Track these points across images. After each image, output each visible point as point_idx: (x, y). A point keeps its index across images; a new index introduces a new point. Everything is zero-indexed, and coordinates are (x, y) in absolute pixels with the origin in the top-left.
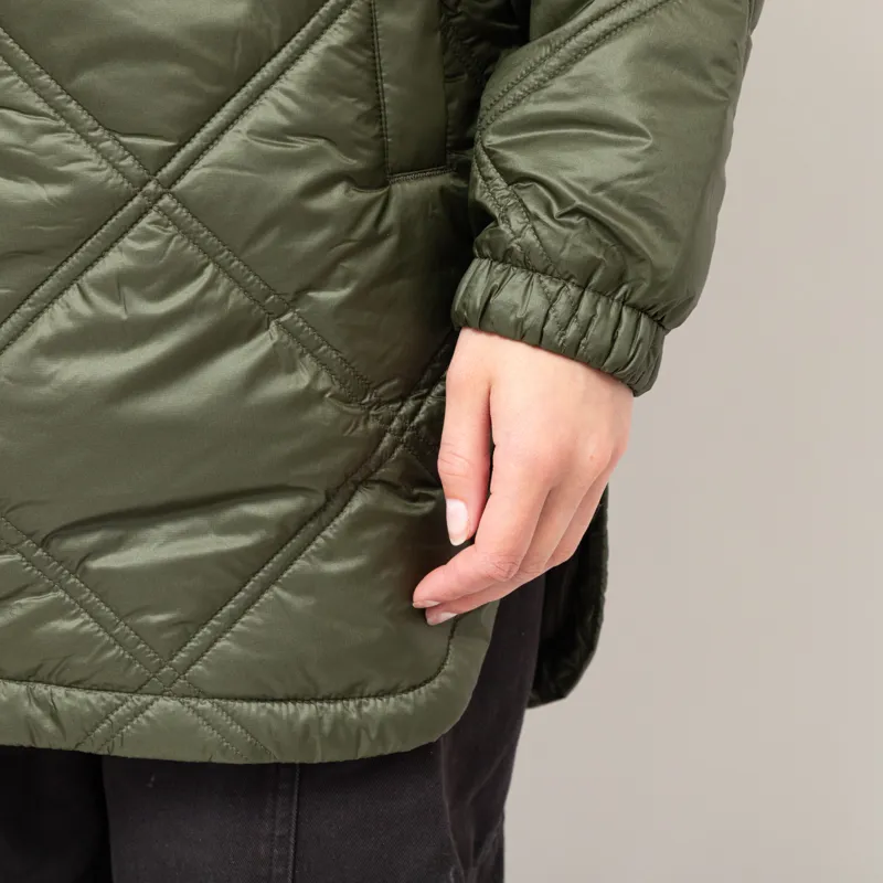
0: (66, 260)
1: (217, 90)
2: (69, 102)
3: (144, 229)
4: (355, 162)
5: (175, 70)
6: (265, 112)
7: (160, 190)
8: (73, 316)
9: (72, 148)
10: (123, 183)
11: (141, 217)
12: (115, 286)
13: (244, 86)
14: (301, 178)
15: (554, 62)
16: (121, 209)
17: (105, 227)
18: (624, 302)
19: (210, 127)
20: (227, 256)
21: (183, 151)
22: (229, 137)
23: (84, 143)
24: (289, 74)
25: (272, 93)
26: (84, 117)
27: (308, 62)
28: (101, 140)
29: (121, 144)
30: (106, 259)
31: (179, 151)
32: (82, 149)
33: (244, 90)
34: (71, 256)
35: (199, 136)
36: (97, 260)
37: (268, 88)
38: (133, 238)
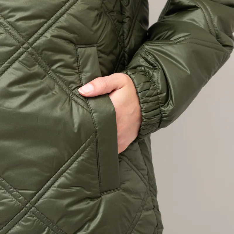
0: (2, 228)
1: (48, 174)
2: (3, 181)
3: (26, 218)
4: (90, 193)
5: (35, 170)
6: (62, 180)
7: (31, 206)
9: (4, 195)
10: (20, 204)
11: (25, 214)
13: (56, 173)
16: (19, 212)
17: (15, 218)
19: (46, 186)
20: (52, 224)
21: (38, 194)
22: (52, 188)
23: (7, 193)
24: (70, 168)
25: (65, 174)
26: (8, 185)
27: (74, 165)
28: (13, 191)
29: (19, 193)
30: (15, 228)
31: (37, 194)
32: (7, 195)
33: (56, 174)
34: (4, 227)
35: (43, 189)
36: (12, 228)
38: (23, 221)
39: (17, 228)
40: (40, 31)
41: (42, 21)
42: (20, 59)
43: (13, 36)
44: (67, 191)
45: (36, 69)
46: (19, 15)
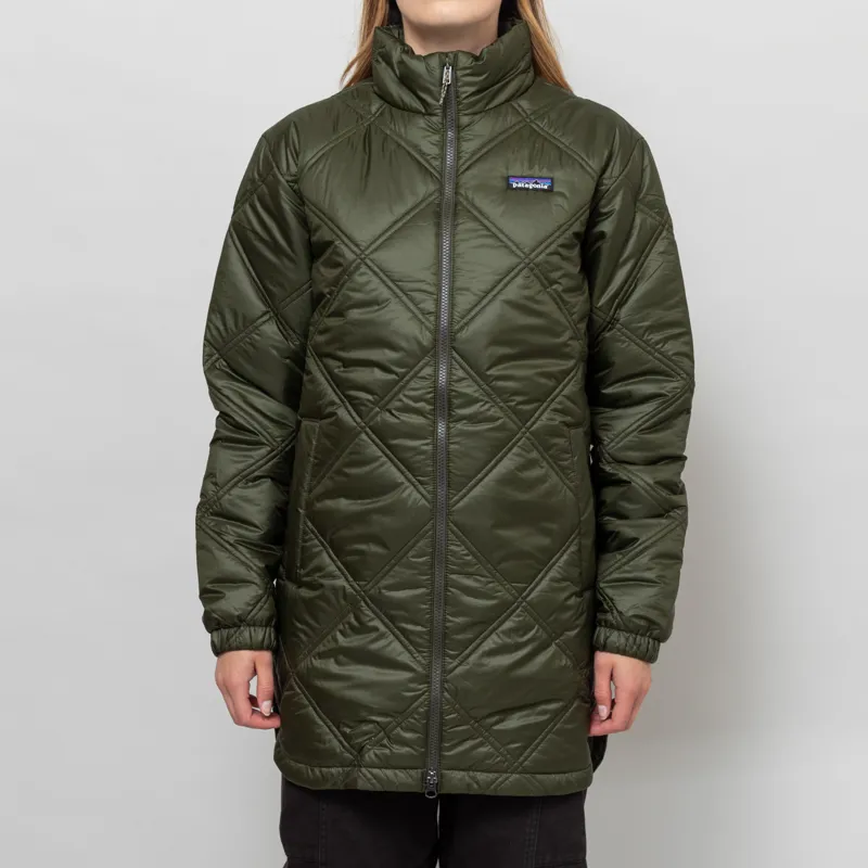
2: (497, 573)
3: (518, 613)
6: (553, 574)
7: (523, 600)
8: (494, 643)
9: (498, 588)
10: (512, 598)
11: (517, 609)
12: (508, 633)
13: (547, 565)
14: (566, 594)
15: (624, 560)
16: (511, 607)
17: (506, 613)
18: (649, 637)
19: (537, 580)
20: (542, 622)
22: (543, 582)
23: (501, 586)
24: (560, 561)
25: (555, 568)
26: (501, 577)
27: (565, 557)
28: (506, 585)
29: (512, 586)
30: (505, 623)
31: (528, 587)
32: (500, 588)
33: (547, 567)
34: (493, 623)
35: (534, 582)
36: (502, 624)
37: (554, 565)
38: (514, 617)
39: (508, 625)
40: (536, 415)
41: (536, 405)
42: (519, 444)
43: (514, 422)
44: (556, 585)
45: (534, 455)
46: (519, 399)
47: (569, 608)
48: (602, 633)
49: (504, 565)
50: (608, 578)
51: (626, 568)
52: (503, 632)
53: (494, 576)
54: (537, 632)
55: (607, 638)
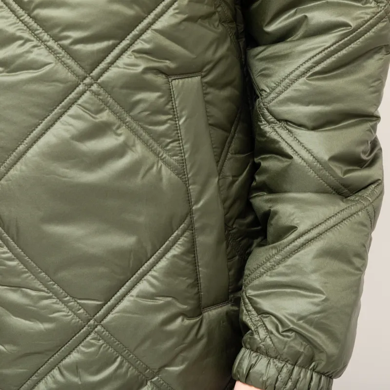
0: (53, 356)
1: (122, 277)
2: (54, 285)
3: (88, 342)
4: (186, 307)
5: (102, 269)
6: (143, 286)
7: (96, 323)
8: (56, 382)
9: (56, 306)
10: (79, 321)
11: (87, 336)
12: (75, 368)
13: (135, 274)
14: (161, 316)
15: (278, 257)
16: (78, 333)
17: (71, 341)
18: (313, 370)
19: (118, 294)
20: (127, 353)
21: (106, 306)
22: (128, 298)
23: (61, 303)
24: (155, 268)
25: (148, 277)
26: (61, 291)
27: (163, 263)
28: (69, 301)
29: (78, 303)
30: (71, 356)
31: (104, 305)
32: (60, 306)
33: (134, 276)
34: (55, 354)
35: (113, 298)
36: (67, 356)
37: (146, 275)
38: (83, 346)
39: (75, 356)
40: (109, 59)
41: (111, 42)
42: (80, 102)
43: (69, 67)
45: (105, 116)
46: (76, 34)
47: (171, 334)
48: (245, 358)
49: (64, 274)
50: (256, 282)
51: (281, 268)
52: (69, 368)
53: (50, 289)
54: (120, 366)
55: (251, 367)
